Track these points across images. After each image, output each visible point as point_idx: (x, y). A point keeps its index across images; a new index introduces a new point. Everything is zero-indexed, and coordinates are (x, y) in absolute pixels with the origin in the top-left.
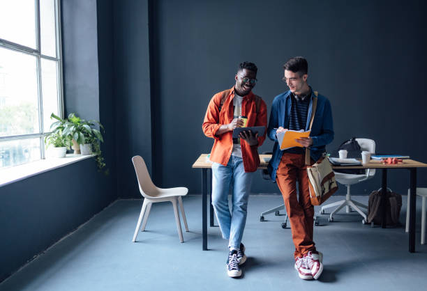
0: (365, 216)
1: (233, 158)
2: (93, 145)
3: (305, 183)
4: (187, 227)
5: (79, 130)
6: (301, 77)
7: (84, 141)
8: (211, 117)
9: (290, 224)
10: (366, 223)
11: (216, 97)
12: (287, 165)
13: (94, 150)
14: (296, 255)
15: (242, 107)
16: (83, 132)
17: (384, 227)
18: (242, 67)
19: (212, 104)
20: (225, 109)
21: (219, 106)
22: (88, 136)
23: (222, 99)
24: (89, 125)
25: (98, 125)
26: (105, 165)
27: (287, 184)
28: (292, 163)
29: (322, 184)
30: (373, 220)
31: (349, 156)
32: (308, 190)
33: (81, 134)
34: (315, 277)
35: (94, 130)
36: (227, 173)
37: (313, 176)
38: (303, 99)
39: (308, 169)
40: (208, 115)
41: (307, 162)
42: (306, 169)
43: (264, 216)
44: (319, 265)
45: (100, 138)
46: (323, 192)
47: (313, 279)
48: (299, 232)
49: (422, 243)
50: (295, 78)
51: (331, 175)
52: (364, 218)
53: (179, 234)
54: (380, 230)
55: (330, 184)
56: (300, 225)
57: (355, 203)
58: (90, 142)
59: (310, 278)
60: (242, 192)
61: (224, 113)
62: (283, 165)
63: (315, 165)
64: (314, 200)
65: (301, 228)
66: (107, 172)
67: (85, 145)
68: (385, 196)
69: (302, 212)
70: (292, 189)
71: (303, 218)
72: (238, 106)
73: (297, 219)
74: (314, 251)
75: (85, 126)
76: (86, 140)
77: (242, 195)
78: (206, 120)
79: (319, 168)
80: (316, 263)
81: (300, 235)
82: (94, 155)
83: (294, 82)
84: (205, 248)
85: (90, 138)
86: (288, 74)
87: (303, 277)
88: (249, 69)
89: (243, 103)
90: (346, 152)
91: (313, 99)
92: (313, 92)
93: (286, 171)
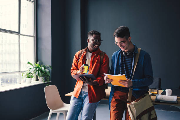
1: (83, 92)
15: (91, 59)
19: (75, 58)
20: (81, 61)
21: (78, 59)
23: (80, 55)
27: (114, 114)
28: (119, 98)
31: (173, 94)
33: (40, 72)
35: (47, 70)
36: (78, 102)
38: (128, 54)
39: (128, 105)
45: (48, 74)
51: (152, 109)
55: (150, 116)
60: (85, 116)
61: (80, 64)
63: (133, 103)
72: (89, 59)
75: (43, 68)
76: (42, 75)
77: (85, 118)
79: (136, 105)
86: (117, 39)
89: (92, 56)
90: (170, 90)
91: (135, 54)
92: (137, 49)
93: (115, 105)
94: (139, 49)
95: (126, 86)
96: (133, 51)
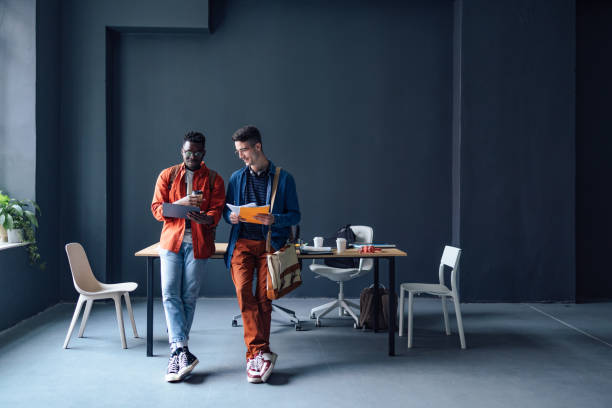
0: (356, 319)
2: (25, 231)
3: (262, 274)
4: (135, 332)
5: (7, 212)
6: (253, 146)
7: (12, 226)
8: (160, 196)
9: (241, 321)
10: (359, 328)
11: (165, 173)
12: (243, 253)
13: (25, 238)
14: (247, 356)
15: (194, 183)
16: (12, 215)
17: (376, 331)
18: (186, 140)
19: (159, 182)
20: (175, 187)
21: (168, 184)
22: (18, 219)
23: (171, 175)
24: (21, 205)
25: (34, 207)
26: (38, 255)
27: (241, 274)
28: (248, 250)
29: (282, 276)
30: (365, 323)
32: (265, 281)
33: (9, 216)
34: (263, 379)
35: (27, 212)
37: (273, 265)
38: (259, 174)
39: (269, 256)
40: (157, 195)
41: (268, 249)
42: (266, 258)
43: (237, 320)
44: (268, 366)
45: (35, 222)
46: (282, 285)
47: (262, 382)
48: (250, 329)
49: (409, 346)
50: (246, 149)
51: (297, 266)
52: (355, 322)
53: (122, 339)
54: (372, 335)
55: (293, 277)
56: (252, 320)
57: (348, 304)
58: (21, 227)
59: (258, 381)
61: (175, 191)
62: (238, 253)
63: (277, 253)
64: (270, 294)
65: (253, 325)
66: (43, 266)
67: (13, 231)
68: (377, 293)
69: (257, 307)
70: (247, 279)
71: (257, 312)
72: (190, 183)
73: (249, 314)
74: (266, 350)
75: (16, 207)
76: (15, 224)
78: (154, 201)
79: (281, 256)
80: (265, 364)
81: (251, 333)
82: (25, 243)
83: (246, 153)
84: (150, 354)
85: (20, 222)
86: (238, 145)
87: (250, 380)
88: (191, 141)
89: (194, 178)
90: (321, 238)
91: (273, 175)
92: (274, 168)
93: (241, 260)
94: (278, 169)
95: (266, 222)
96: (268, 171)
